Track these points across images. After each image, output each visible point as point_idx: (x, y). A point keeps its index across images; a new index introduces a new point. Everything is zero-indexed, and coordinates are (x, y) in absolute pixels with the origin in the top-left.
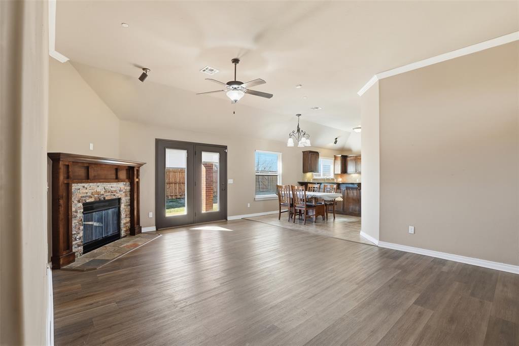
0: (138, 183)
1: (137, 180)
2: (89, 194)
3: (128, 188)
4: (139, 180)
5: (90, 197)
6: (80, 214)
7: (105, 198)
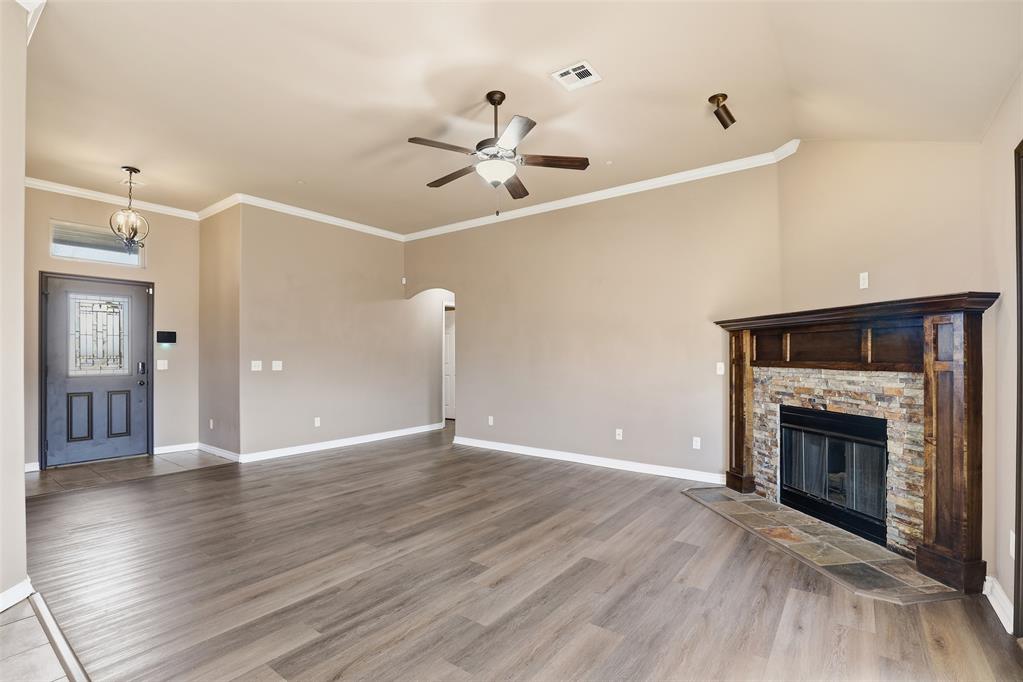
3: (917, 395)
5: (791, 395)
6: (775, 422)
7: (825, 406)
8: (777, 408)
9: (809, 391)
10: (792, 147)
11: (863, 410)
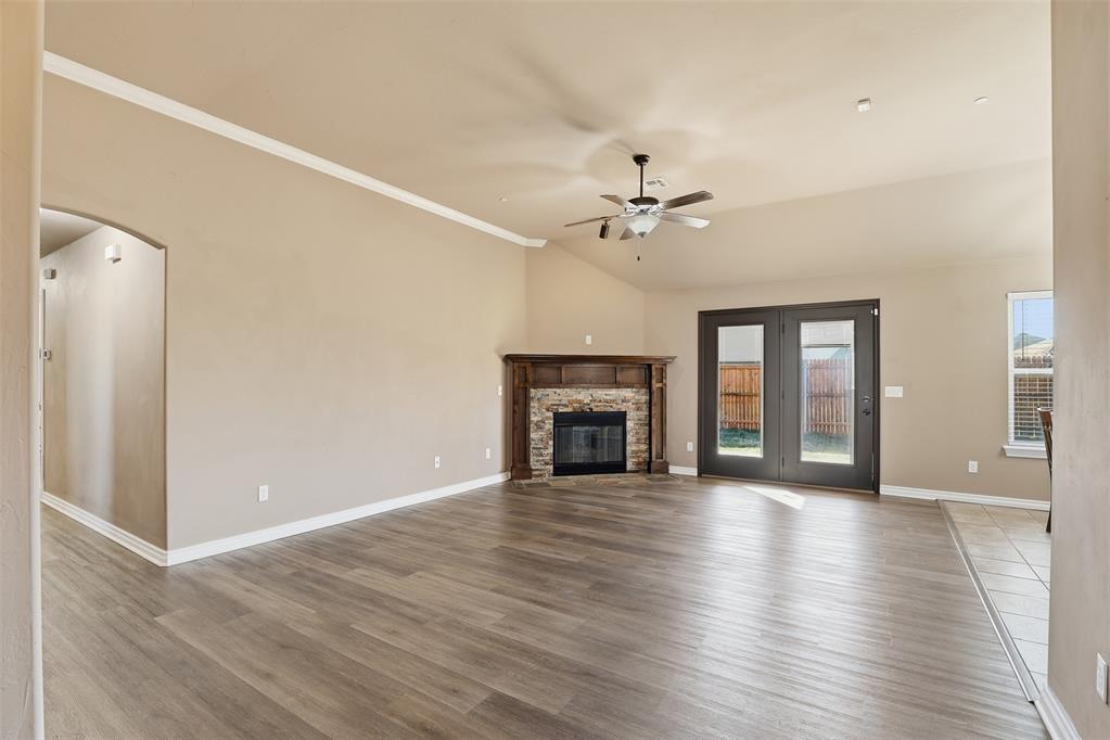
0: (662, 391)
1: (660, 385)
2: (563, 402)
3: (644, 398)
4: (665, 385)
5: (566, 406)
6: (549, 425)
7: (591, 409)
8: (551, 414)
9: (579, 402)
10: (541, 243)
11: (615, 408)
